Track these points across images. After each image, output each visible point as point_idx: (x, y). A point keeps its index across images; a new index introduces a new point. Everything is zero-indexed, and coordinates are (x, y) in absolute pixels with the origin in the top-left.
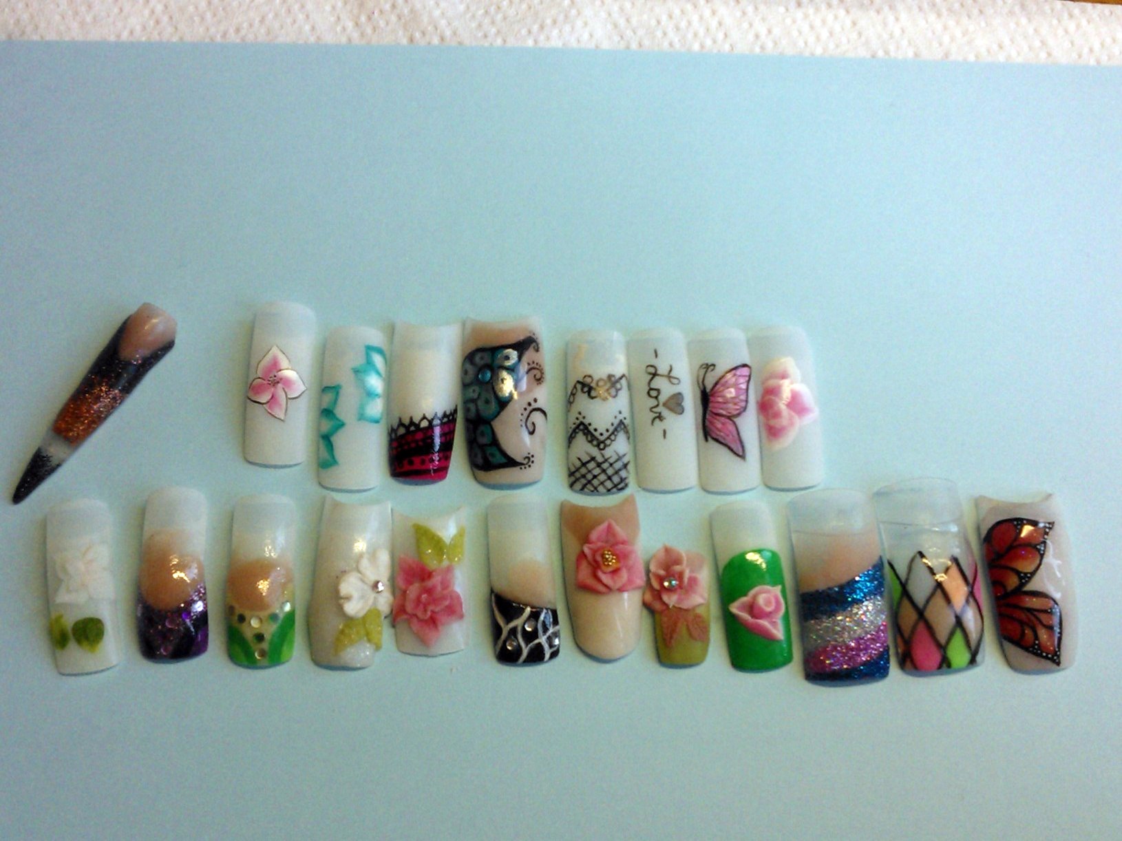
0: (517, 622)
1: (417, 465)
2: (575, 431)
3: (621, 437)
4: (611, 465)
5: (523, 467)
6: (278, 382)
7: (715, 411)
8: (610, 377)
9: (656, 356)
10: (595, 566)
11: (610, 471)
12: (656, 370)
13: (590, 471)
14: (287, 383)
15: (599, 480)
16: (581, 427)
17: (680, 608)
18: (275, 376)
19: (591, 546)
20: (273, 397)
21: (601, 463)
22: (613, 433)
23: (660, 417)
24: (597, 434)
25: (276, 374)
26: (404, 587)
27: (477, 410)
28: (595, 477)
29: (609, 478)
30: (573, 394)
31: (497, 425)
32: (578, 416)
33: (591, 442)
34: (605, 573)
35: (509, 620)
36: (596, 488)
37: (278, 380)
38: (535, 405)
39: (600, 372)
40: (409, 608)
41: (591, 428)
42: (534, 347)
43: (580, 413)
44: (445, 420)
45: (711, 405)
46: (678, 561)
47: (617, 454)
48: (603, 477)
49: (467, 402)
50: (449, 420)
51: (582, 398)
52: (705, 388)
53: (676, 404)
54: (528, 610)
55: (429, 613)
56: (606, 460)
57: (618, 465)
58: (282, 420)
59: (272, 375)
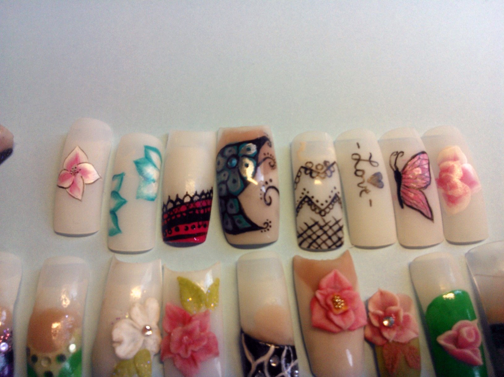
0: (264, 359)
1: (182, 232)
2: (301, 203)
3: (337, 206)
4: (331, 227)
5: (263, 230)
6: (78, 172)
7: (406, 184)
8: (325, 162)
9: (359, 147)
10: (328, 310)
11: (330, 233)
12: (360, 156)
13: (314, 233)
14: (84, 173)
15: (322, 239)
16: (306, 200)
17: (398, 343)
18: (76, 168)
19: (322, 292)
20: (73, 183)
21: (323, 226)
22: (331, 204)
23: (365, 191)
24: (319, 204)
25: (77, 166)
26: (169, 331)
27: (227, 189)
28: (319, 237)
29: (330, 238)
30: (298, 176)
31: (243, 198)
32: (303, 191)
33: (314, 210)
34: (335, 315)
35: (256, 357)
36: (319, 246)
37: (78, 170)
38: (270, 184)
39: (318, 159)
40: (173, 348)
41: (314, 200)
42: (268, 144)
43: (304, 189)
44: (203, 197)
45: (403, 181)
46: (392, 303)
47: (335, 219)
48: (324, 237)
49: (220, 183)
50: (206, 196)
51: (305, 178)
52: (397, 169)
53: (377, 180)
54: (272, 348)
55: (189, 353)
56: (326, 224)
57: (336, 228)
58: (80, 200)
59: (74, 167)
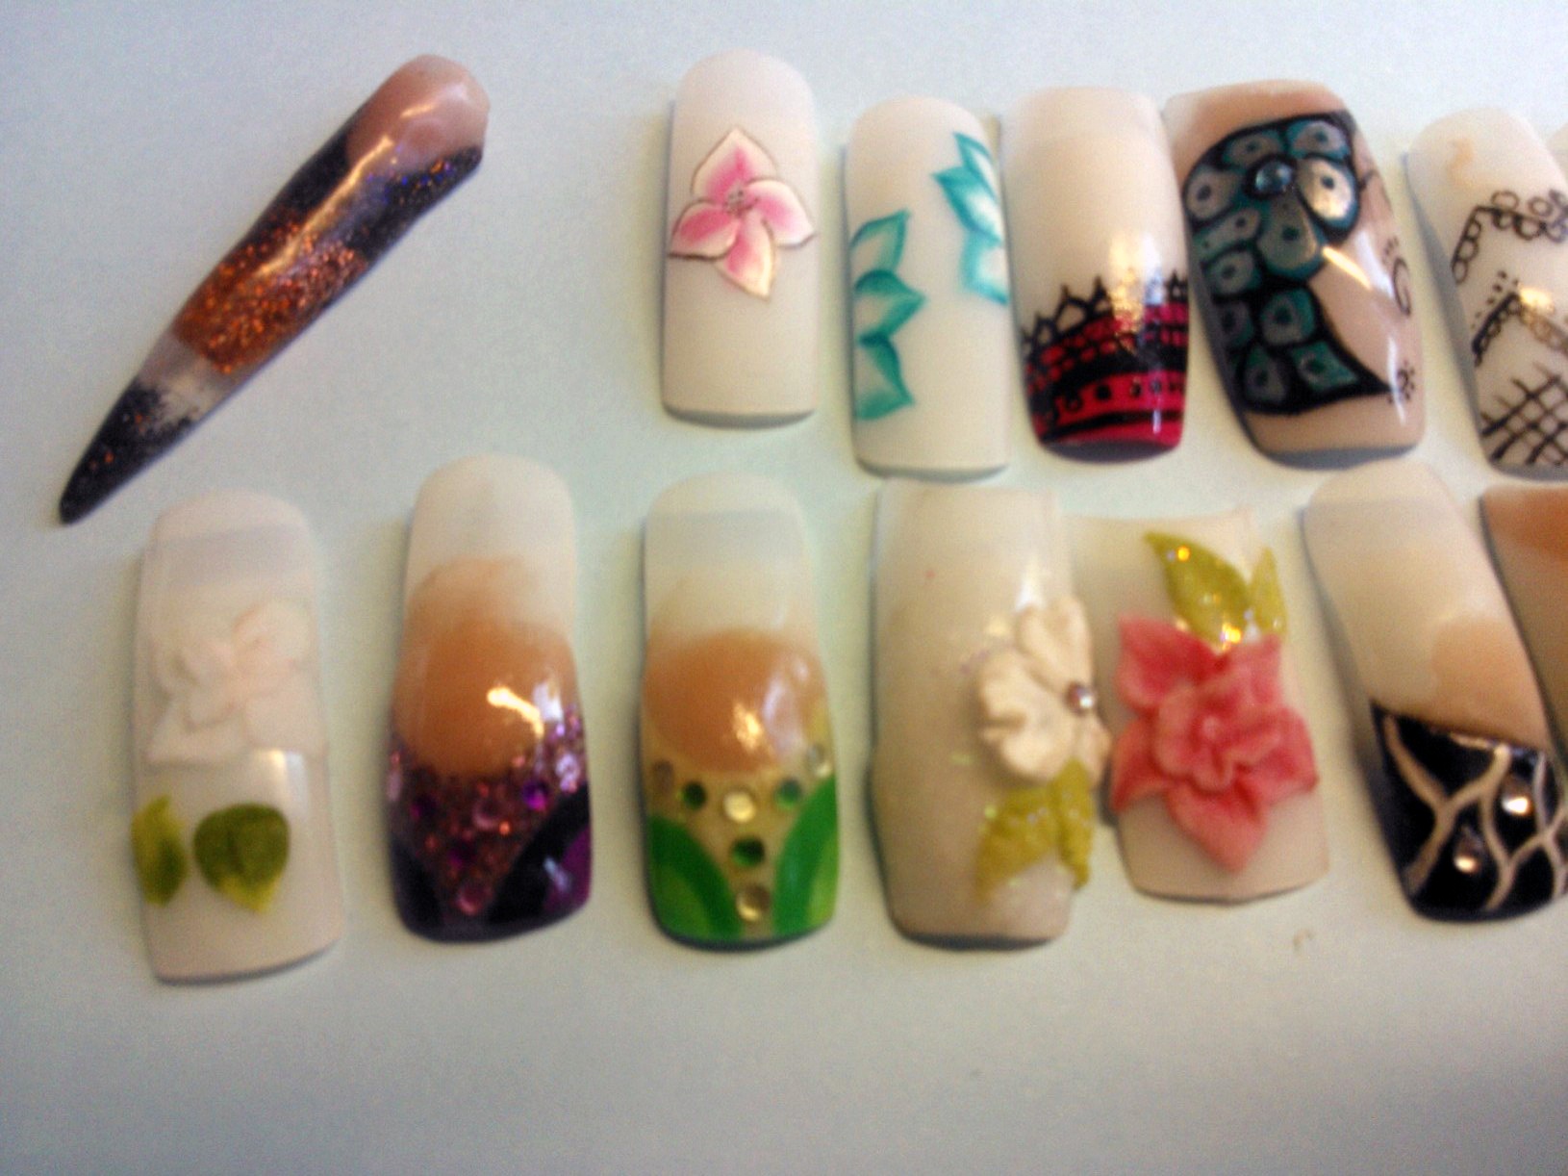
0: (1479, 791)
1: (1120, 402)
2: (1495, 317)
5: (1395, 395)
6: (749, 207)
8: (1554, 196)
13: (1548, 412)
14: (773, 212)
16: (1513, 306)
18: (741, 193)
20: (737, 242)
25: (743, 189)
26: (1145, 699)
27: (1260, 265)
30: (1470, 238)
31: (1324, 288)
32: (1500, 282)
33: (1543, 339)
35: (1452, 785)
37: (750, 202)
38: (1399, 252)
39: (1528, 184)
40: (1167, 758)
41: (1540, 308)
43: (1503, 275)
50: (1180, 294)
51: (1499, 242)
54: (1502, 753)
58: (765, 300)
59: (734, 189)
